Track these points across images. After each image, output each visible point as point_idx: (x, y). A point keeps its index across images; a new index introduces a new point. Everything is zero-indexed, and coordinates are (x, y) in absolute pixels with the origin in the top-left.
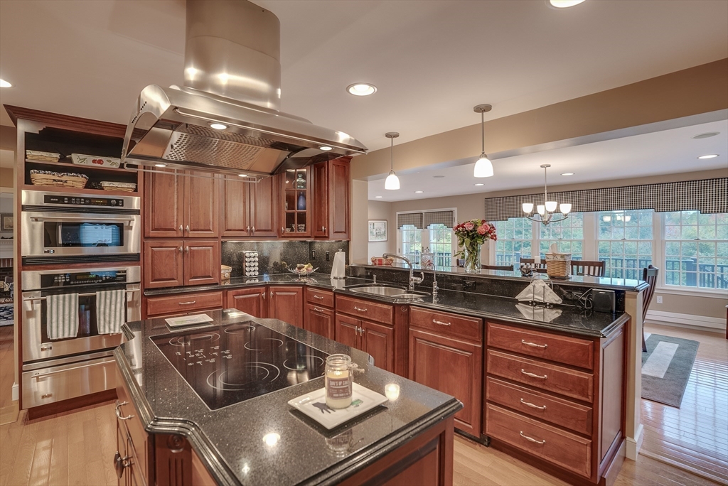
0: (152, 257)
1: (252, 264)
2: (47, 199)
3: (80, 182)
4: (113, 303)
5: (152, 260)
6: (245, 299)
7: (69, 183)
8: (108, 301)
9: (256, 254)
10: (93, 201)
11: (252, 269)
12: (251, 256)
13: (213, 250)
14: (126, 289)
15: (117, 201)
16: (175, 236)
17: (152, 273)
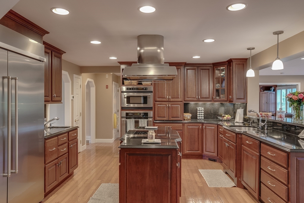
0: (158, 108)
1: (201, 114)
2: (127, 89)
3: (135, 83)
4: (144, 123)
5: (158, 110)
6: (192, 128)
7: (133, 83)
8: (142, 123)
9: (203, 109)
10: (139, 89)
11: (201, 116)
12: (201, 110)
13: (180, 107)
14: (148, 119)
15: (145, 88)
16: (166, 100)
17: (158, 114)
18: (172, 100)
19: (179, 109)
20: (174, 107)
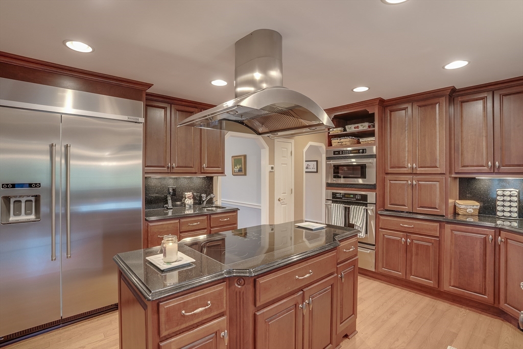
0: (390, 187)
1: (508, 204)
2: (335, 153)
5: (390, 190)
7: (344, 143)
9: (514, 193)
10: (352, 152)
11: (507, 209)
12: (506, 194)
13: (440, 185)
14: (366, 206)
15: (363, 150)
16: (406, 172)
17: (390, 199)
18: (419, 170)
19: (438, 190)
20: (424, 185)
